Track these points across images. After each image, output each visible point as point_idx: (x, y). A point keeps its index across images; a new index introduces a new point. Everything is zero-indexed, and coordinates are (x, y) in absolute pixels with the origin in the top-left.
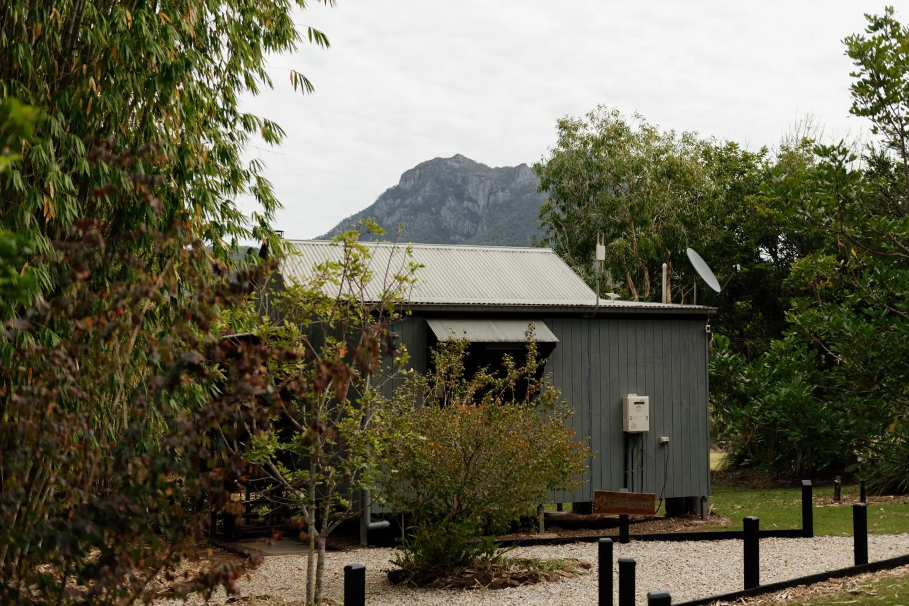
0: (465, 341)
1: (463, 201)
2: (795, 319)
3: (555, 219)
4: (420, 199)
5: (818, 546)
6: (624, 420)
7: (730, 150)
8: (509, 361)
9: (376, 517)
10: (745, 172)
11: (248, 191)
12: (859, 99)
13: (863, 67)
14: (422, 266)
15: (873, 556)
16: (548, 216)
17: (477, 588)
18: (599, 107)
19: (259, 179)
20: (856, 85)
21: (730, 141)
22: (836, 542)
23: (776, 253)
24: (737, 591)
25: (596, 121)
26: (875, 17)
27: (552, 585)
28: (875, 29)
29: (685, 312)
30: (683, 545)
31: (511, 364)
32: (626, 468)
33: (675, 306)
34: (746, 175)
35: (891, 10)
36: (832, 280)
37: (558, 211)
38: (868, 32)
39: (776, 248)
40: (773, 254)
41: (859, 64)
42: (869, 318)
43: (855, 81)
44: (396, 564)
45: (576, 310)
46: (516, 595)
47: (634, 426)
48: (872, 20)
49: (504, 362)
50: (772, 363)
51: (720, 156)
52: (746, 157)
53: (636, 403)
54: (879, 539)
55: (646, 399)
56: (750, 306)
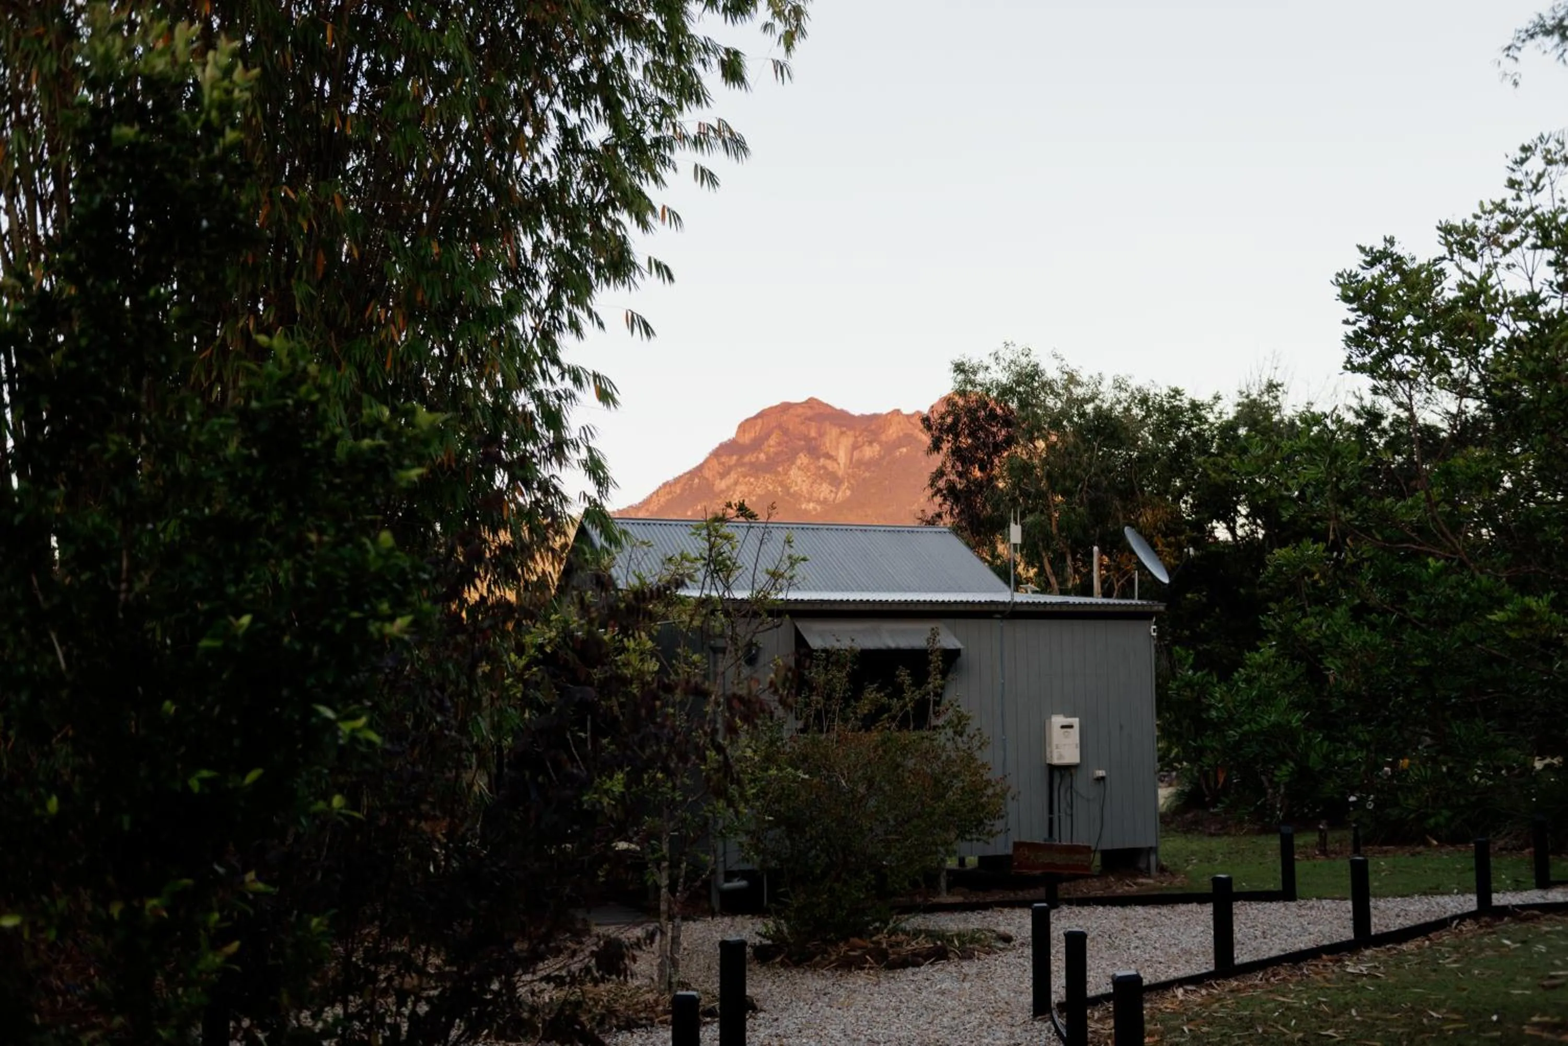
0: (852, 650)
1: (818, 458)
2: (1274, 624)
3: (951, 488)
4: (762, 456)
5: (1304, 912)
6: (1048, 750)
7: (1174, 397)
8: (904, 676)
9: (730, 875)
10: (1193, 425)
11: (576, 465)
12: (1355, 351)
13: (1360, 313)
14: (804, 559)
15: (1377, 925)
16: (941, 484)
17: (871, 968)
18: (1006, 345)
19: (590, 449)
20: (1351, 335)
21: (1173, 386)
22: (1327, 907)
23: (1234, 528)
24: (1204, 971)
25: (1002, 363)
26: (1371, 249)
27: (964, 963)
28: (1371, 264)
29: (1124, 609)
30: (1129, 911)
31: (908, 680)
32: (1051, 811)
33: (1105, 601)
34: (1195, 429)
35: (1391, 241)
36: (1324, 576)
37: (953, 477)
38: (1363, 268)
39: (1235, 522)
40: (1232, 530)
41: (1354, 310)
42: (1373, 627)
43: (1350, 330)
44: (764, 936)
45: (986, 608)
46: (919, 977)
47: (1061, 757)
48: (1367, 254)
49: (898, 677)
50: (1249, 681)
51: (1161, 405)
52: (1195, 406)
53: (1063, 727)
54: (1381, 903)
55: (1075, 721)
56: (1204, 600)
